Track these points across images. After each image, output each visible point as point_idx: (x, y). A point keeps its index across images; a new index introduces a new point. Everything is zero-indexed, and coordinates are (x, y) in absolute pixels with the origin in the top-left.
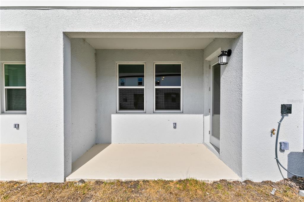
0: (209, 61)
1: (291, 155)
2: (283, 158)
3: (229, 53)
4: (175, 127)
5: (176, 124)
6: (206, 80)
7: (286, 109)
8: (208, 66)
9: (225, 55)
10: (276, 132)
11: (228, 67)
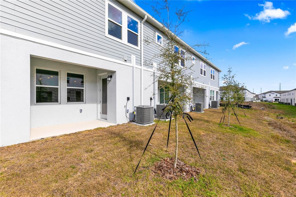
0: (100, 76)
1: (130, 113)
2: (128, 115)
3: (111, 77)
4: (81, 112)
5: (81, 110)
6: (98, 85)
7: (128, 99)
8: (99, 78)
9: (110, 77)
10: (126, 106)
11: (111, 82)
